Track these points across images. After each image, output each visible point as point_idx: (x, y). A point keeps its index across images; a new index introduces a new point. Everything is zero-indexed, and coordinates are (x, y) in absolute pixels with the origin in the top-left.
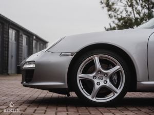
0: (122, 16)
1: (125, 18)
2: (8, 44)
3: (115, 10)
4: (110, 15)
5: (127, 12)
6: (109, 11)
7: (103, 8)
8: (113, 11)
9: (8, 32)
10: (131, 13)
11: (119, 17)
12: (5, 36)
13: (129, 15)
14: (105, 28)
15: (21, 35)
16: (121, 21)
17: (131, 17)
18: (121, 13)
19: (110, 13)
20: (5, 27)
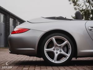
0: (82, 9)
1: (85, 10)
2: (9, 28)
3: (78, 5)
4: (75, 8)
5: (86, 6)
6: (74, 5)
7: (71, 4)
8: (77, 6)
9: (9, 20)
10: (88, 6)
11: (81, 9)
12: (7, 23)
13: (88, 8)
14: (72, 16)
15: (17, 22)
16: (82, 12)
17: (89, 9)
18: (83, 7)
19: (75, 7)
20: (7, 17)
